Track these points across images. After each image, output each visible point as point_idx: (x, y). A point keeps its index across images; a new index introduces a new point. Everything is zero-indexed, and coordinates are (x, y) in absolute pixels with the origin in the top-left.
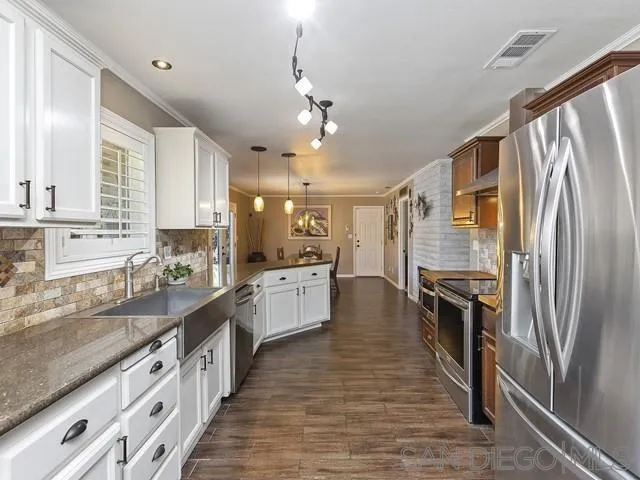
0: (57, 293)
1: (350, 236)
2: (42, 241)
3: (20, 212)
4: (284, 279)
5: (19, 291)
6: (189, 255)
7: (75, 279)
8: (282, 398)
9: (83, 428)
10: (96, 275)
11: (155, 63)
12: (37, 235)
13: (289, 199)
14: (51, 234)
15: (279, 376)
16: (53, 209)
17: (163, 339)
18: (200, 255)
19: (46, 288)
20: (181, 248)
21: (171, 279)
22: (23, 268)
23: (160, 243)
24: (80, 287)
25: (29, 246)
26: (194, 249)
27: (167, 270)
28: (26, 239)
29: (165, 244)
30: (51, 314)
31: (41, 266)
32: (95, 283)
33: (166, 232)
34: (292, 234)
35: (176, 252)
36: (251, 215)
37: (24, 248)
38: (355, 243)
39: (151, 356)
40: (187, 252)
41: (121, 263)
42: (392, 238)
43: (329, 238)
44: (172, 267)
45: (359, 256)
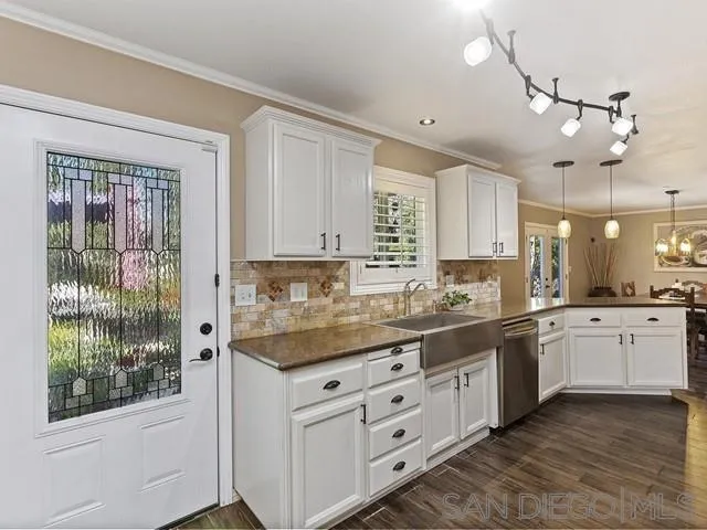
0: (357, 305)
2: (348, 270)
3: (321, 252)
4: (597, 320)
5: (335, 301)
6: (476, 285)
7: (370, 297)
8: (558, 453)
9: (336, 386)
10: (385, 295)
11: (422, 122)
12: (345, 266)
13: (612, 218)
14: (353, 264)
15: (567, 432)
16: (338, 249)
17: (405, 348)
18: (490, 286)
19: (351, 301)
20: (466, 277)
21: (449, 305)
22: (338, 286)
23: (441, 273)
24: (372, 303)
25: (340, 273)
26: (482, 279)
27: (447, 296)
28: (338, 268)
29: (447, 273)
30: (354, 319)
31: (347, 285)
32: (385, 301)
33: (448, 262)
34: (660, 264)
35: (459, 281)
36: (593, 240)
37: (338, 273)
39: (393, 357)
40: (472, 282)
41: (401, 287)
44: (451, 295)
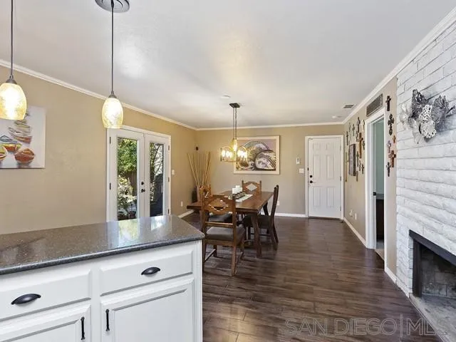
1: (301, 171)
34: (237, 168)
36: (197, 149)
38: (307, 179)
42: (355, 173)
43: (277, 172)
45: (312, 193)
